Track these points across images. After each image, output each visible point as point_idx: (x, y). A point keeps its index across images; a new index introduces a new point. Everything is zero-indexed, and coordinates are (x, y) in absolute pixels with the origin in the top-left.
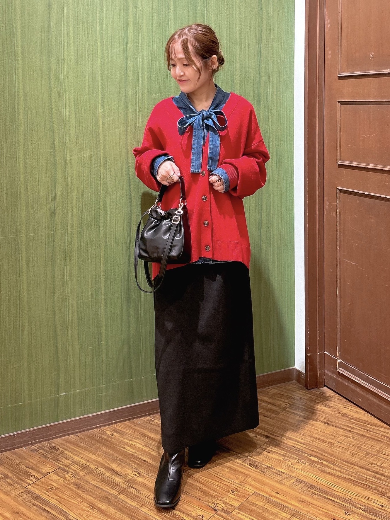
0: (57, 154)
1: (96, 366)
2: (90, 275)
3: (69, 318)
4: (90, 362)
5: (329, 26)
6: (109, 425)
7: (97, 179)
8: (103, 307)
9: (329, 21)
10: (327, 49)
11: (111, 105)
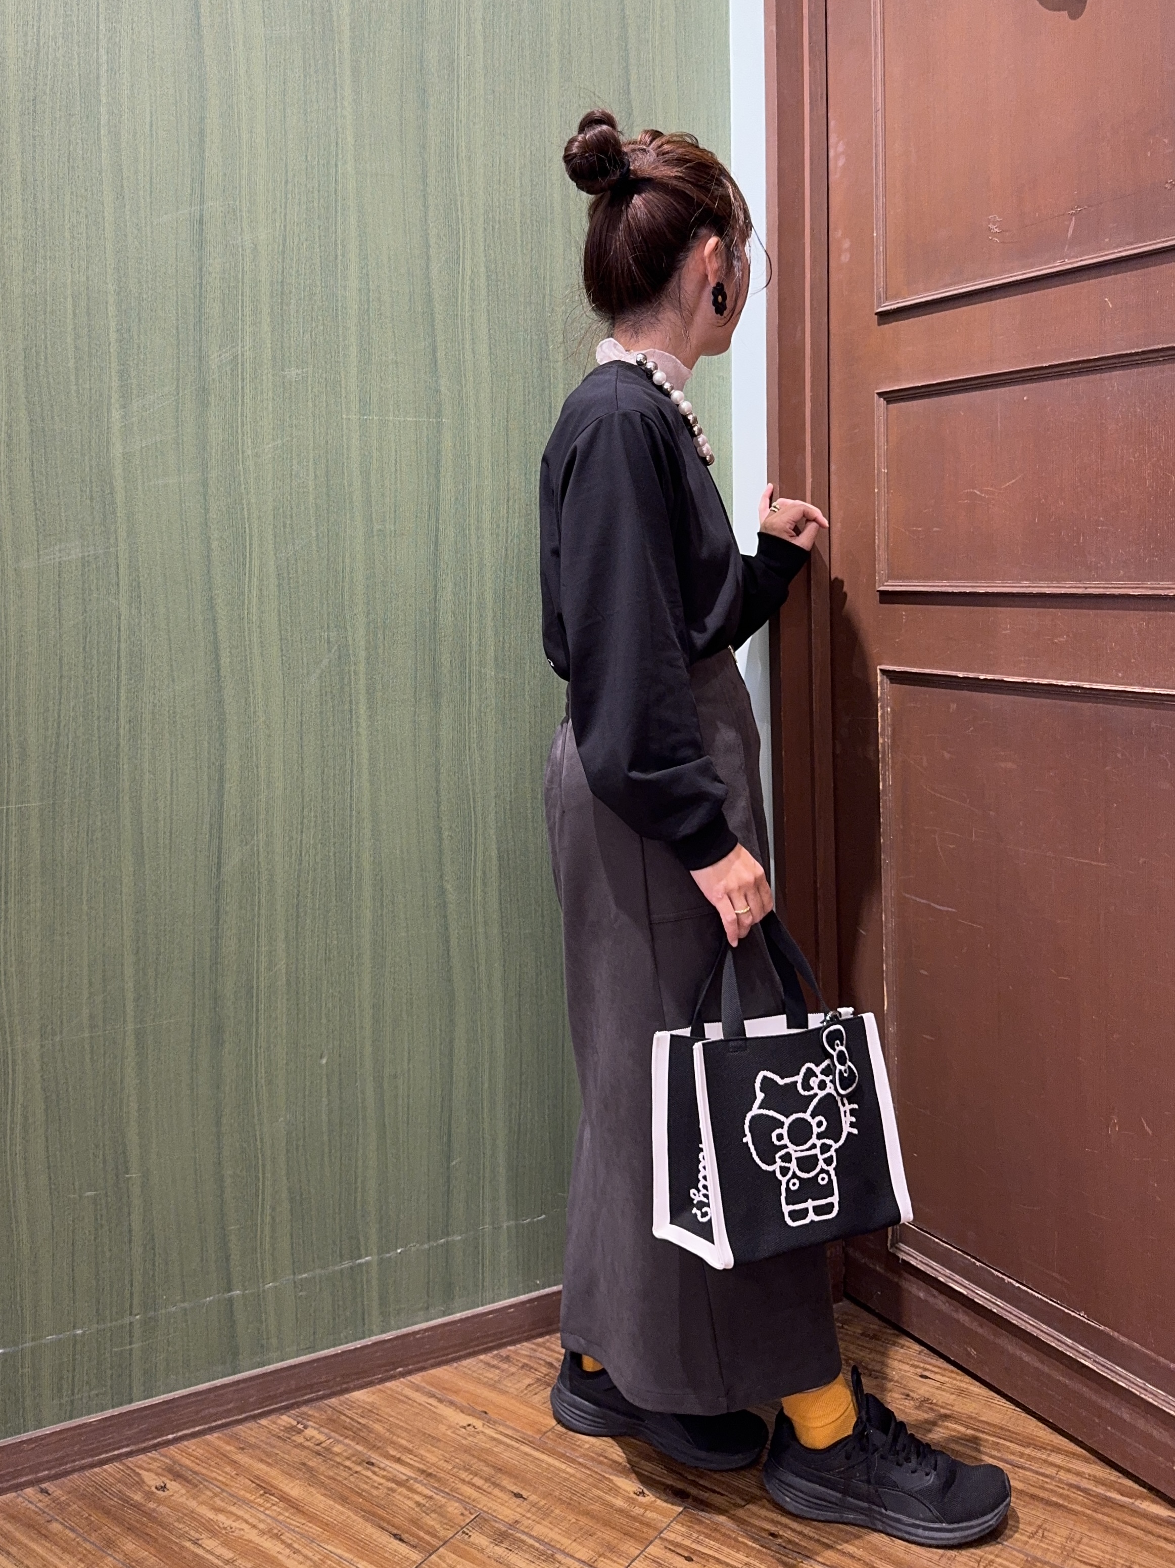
1: (108, 1254)
2: (85, 954)
3: (13, 1097)
4: (89, 1241)
5: (841, 162)
7: (106, 637)
8: (129, 1059)
9: (841, 148)
10: (837, 234)
11: (152, 397)
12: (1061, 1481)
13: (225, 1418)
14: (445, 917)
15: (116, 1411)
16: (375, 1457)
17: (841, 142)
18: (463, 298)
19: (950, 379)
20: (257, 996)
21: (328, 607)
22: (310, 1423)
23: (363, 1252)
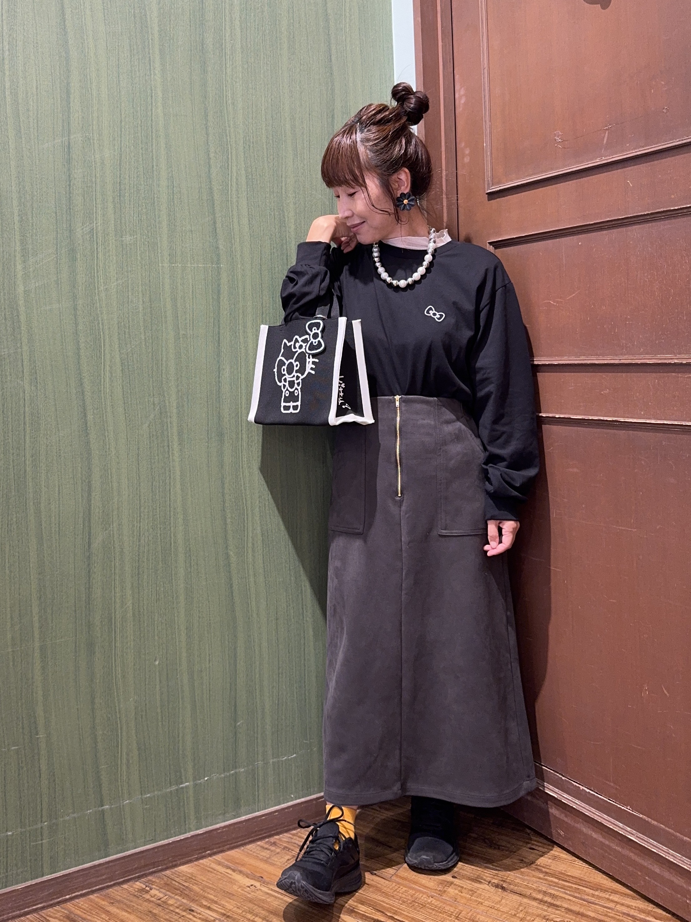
1: (26, 785)
4: (15, 777)
5: (463, 101)
7: (16, 404)
8: (37, 665)
9: (462, 92)
10: (461, 145)
11: (41, 255)
12: (618, 911)
13: (101, 884)
14: (230, 572)
15: (34, 882)
16: (194, 906)
17: (463, 88)
18: (231, 190)
19: (533, 233)
20: (115, 623)
21: (153, 383)
22: (154, 886)
23: (184, 780)
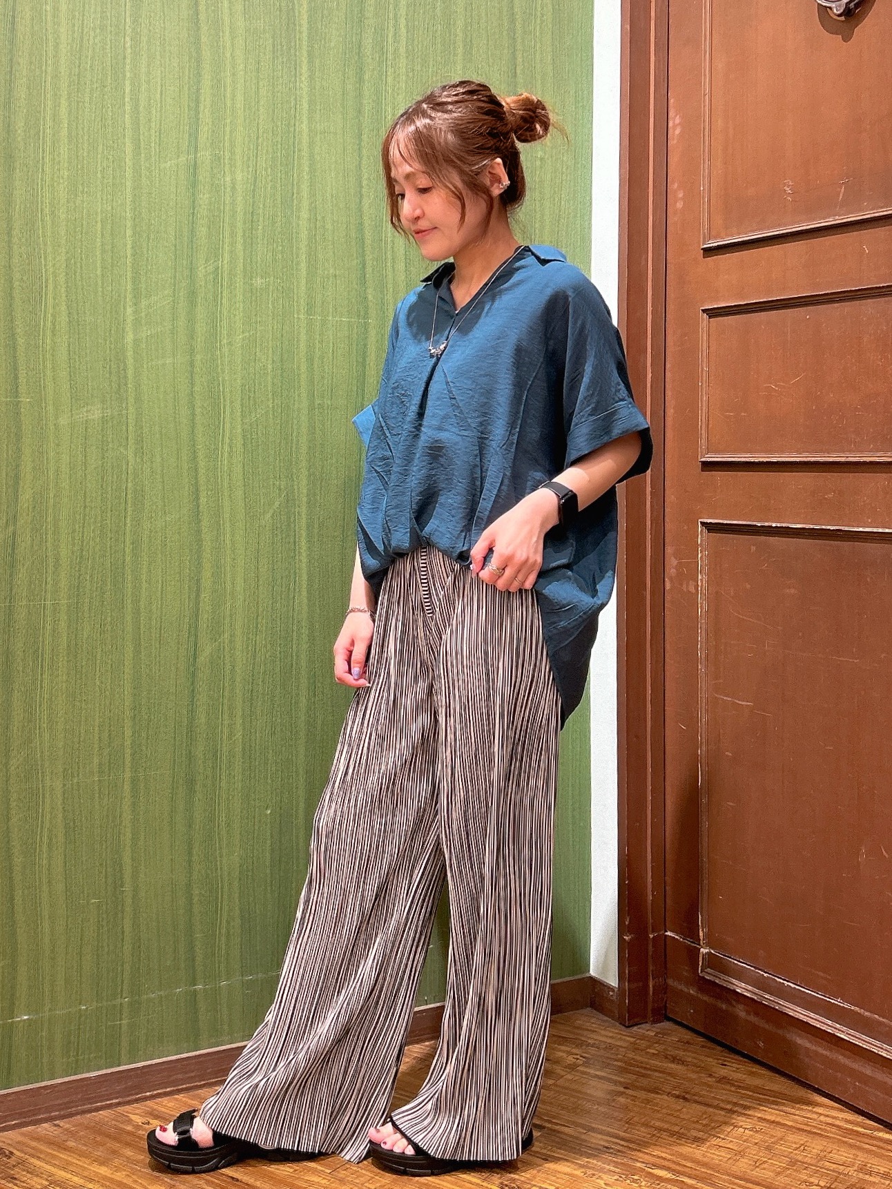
0: (22, 410)
1: (106, 950)
2: (97, 717)
3: (42, 822)
4: (93, 937)
5: (677, 131)
6: (137, 1101)
7: (117, 478)
8: (126, 800)
9: (677, 120)
10: (673, 186)
11: (155, 298)
13: (189, 1083)
15: (109, 1071)
17: (678, 116)
20: (221, 758)
21: (280, 462)
